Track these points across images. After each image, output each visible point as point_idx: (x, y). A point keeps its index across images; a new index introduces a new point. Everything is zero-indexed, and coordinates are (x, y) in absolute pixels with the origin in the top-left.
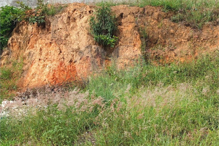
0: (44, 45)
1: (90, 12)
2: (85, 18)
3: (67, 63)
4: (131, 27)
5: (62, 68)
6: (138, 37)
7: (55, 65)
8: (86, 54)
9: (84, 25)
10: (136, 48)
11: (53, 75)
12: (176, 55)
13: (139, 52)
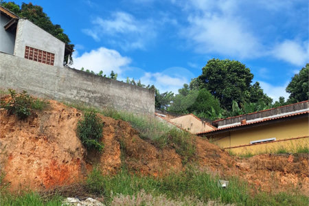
0: (28, 139)
1: (77, 114)
2: (73, 119)
3: (60, 163)
4: (112, 136)
5: (55, 167)
6: (119, 147)
7: (47, 162)
8: (77, 155)
9: (71, 126)
10: (117, 157)
11: (47, 173)
12: (150, 170)
13: (119, 161)
